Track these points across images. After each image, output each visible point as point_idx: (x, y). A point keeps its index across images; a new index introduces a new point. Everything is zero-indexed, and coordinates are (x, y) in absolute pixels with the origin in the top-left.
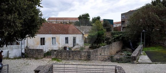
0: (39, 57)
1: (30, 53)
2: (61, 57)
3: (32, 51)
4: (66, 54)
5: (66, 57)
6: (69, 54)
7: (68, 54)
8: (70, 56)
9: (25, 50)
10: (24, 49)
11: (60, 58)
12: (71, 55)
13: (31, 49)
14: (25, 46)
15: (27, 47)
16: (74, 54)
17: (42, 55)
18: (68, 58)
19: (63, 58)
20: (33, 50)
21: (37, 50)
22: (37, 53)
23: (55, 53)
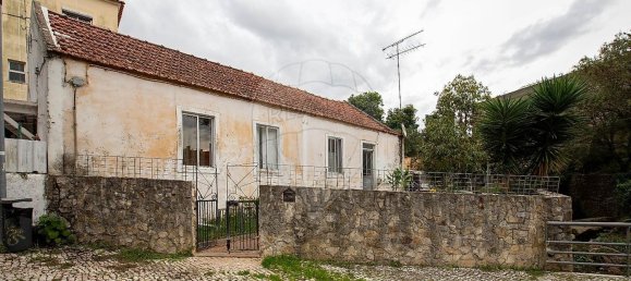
0: (162, 246)
1: (89, 213)
2: (334, 243)
3: (108, 198)
4: (382, 224)
5: (377, 245)
6: (405, 223)
7: (394, 220)
8: (407, 241)
9: (52, 185)
10: (41, 178)
11: (333, 251)
12: (418, 231)
13: (96, 180)
14: (54, 157)
15: (67, 162)
16: (438, 220)
17: (187, 231)
18: (390, 251)
19: (351, 253)
20: (113, 183)
21: (147, 184)
22: (141, 212)
23: (289, 211)
